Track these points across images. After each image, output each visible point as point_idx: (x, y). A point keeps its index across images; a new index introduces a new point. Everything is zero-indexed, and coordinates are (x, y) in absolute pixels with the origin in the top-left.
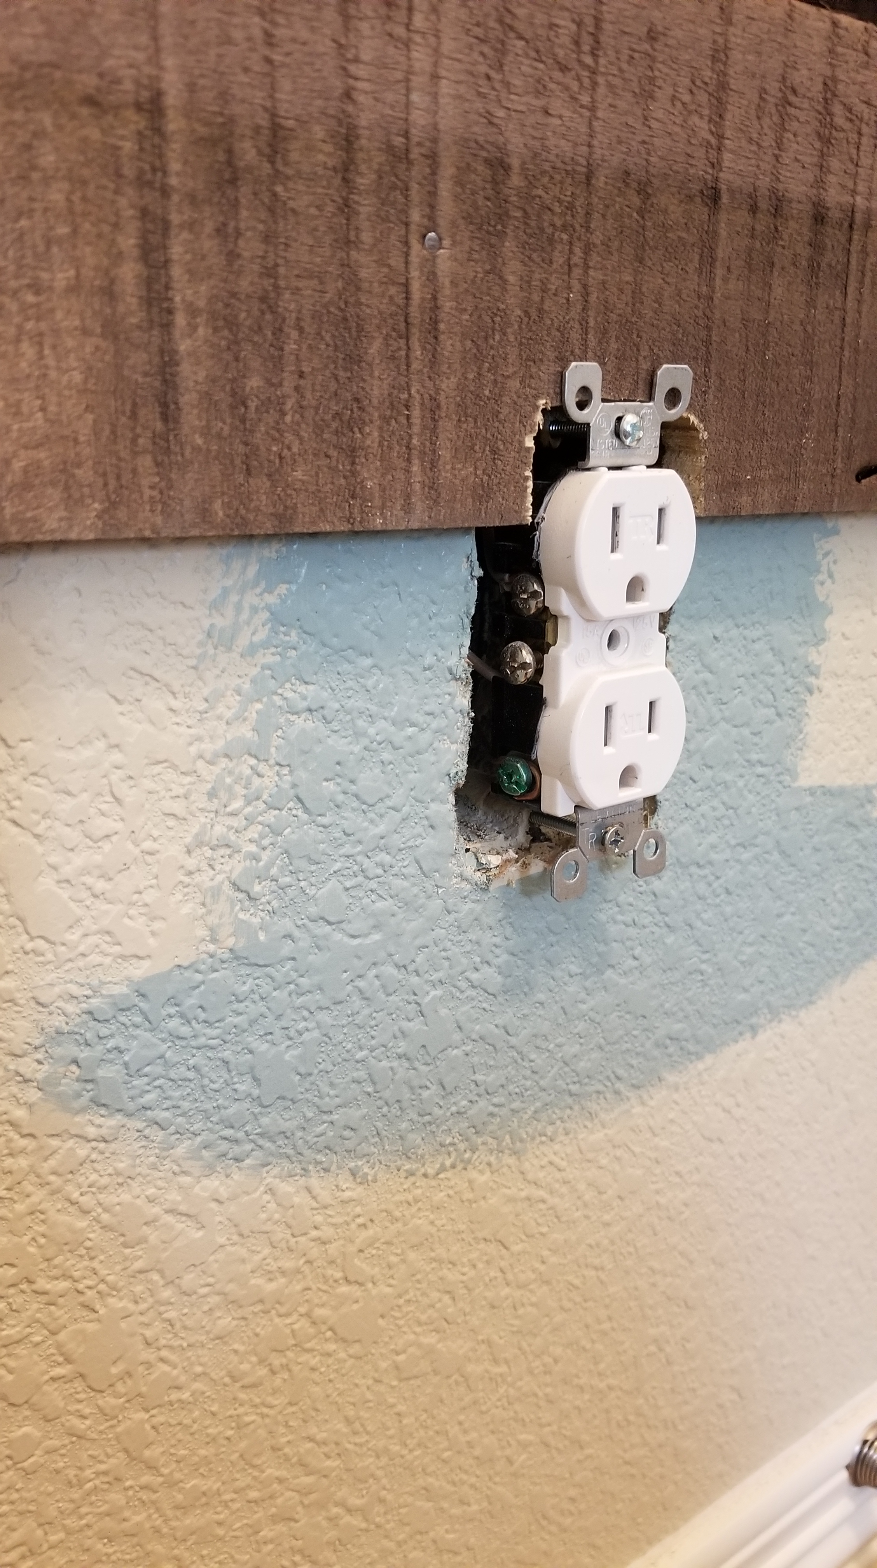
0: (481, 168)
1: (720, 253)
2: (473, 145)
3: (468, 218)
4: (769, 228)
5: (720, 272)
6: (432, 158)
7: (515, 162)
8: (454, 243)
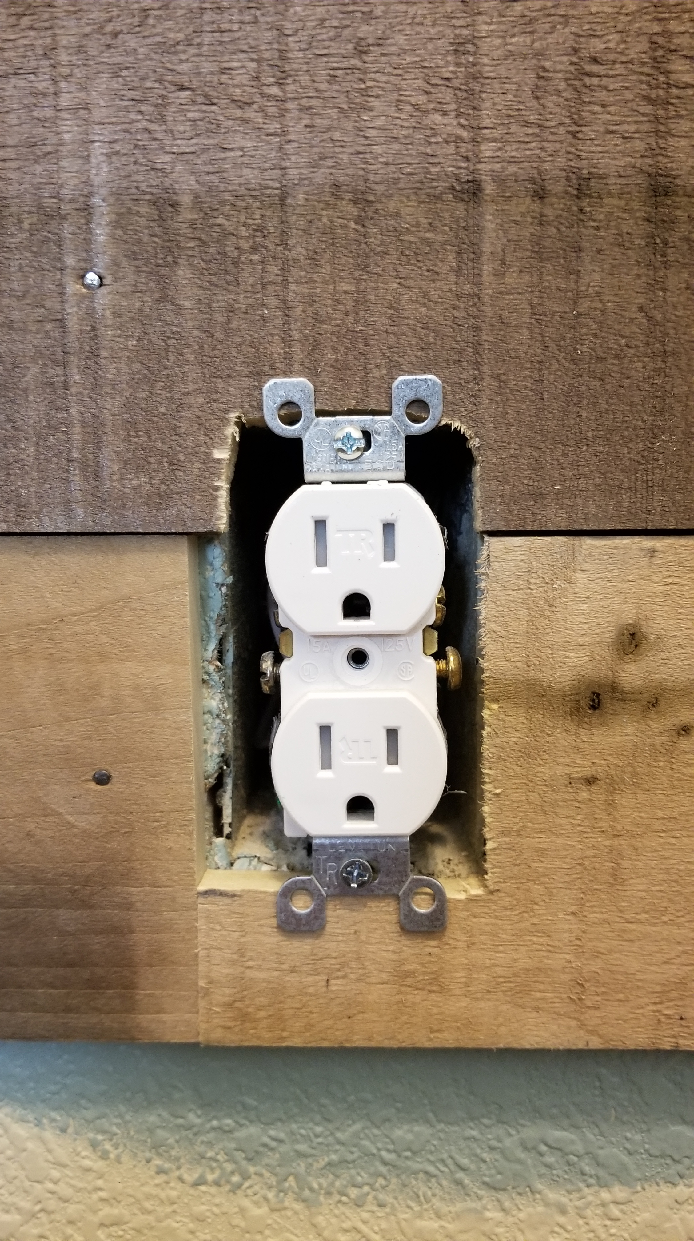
0: (144, 209)
1: (487, 248)
2: (134, 191)
3: (133, 256)
4: (569, 210)
5: (487, 268)
6: (87, 211)
7: (186, 199)
8: (116, 279)
